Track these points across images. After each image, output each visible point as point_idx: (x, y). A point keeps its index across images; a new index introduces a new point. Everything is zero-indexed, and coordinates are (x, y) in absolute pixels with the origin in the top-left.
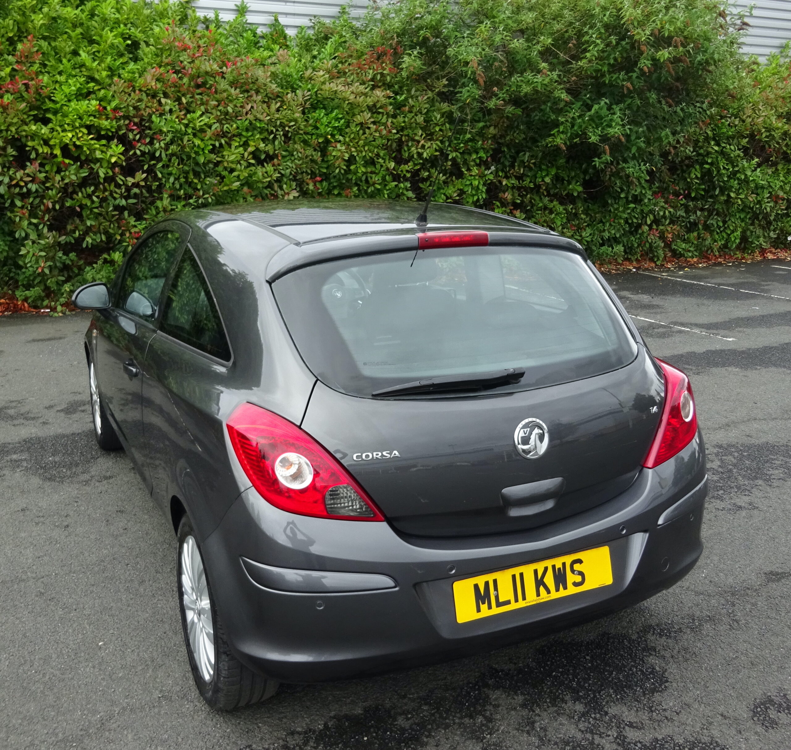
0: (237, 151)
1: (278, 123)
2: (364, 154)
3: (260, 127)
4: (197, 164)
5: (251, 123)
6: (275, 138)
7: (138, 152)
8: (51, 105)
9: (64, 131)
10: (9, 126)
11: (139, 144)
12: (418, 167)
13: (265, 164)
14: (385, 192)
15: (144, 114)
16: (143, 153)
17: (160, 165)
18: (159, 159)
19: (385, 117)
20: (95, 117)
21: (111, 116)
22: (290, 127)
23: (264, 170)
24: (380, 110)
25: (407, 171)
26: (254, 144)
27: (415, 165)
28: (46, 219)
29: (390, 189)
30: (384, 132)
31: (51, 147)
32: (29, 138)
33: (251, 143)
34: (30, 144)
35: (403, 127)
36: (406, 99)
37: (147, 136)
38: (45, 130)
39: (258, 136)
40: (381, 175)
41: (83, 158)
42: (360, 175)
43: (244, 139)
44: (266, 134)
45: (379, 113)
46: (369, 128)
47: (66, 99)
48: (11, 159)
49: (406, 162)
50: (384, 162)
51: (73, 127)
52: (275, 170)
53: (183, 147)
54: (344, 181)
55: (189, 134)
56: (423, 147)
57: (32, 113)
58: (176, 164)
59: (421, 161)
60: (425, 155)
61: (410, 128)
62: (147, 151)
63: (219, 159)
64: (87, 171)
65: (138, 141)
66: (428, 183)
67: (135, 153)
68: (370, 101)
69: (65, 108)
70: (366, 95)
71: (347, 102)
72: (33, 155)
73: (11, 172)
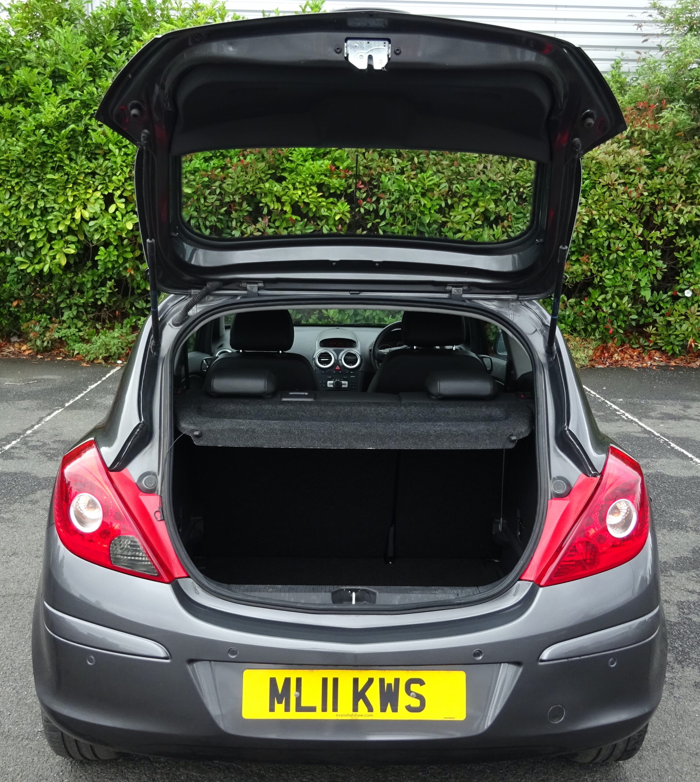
0: (465, 211)
1: (513, 183)
2: (607, 217)
3: (492, 188)
4: (422, 224)
5: (482, 183)
6: (507, 199)
7: (362, 210)
8: (288, 165)
9: (295, 188)
10: (247, 183)
11: (365, 202)
12: (673, 234)
13: (494, 226)
14: (629, 259)
15: (374, 173)
16: (367, 212)
17: (383, 223)
18: (383, 218)
19: (637, 177)
20: (326, 176)
21: (342, 174)
22: (525, 188)
23: (491, 232)
24: (632, 171)
25: (658, 238)
26: (484, 205)
27: (670, 231)
29: (635, 257)
30: (634, 194)
31: (283, 204)
32: (263, 195)
33: (481, 204)
34: (263, 200)
35: (659, 189)
36: (666, 158)
37: (374, 194)
38: (277, 188)
39: (488, 197)
40: (625, 241)
41: (311, 215)
42: (601, 240)
43: (473, 200)
44: (498, 195)
45: (631, 174)
46: (616, 190)
47: (302, 159)
48: (246, 214)
49: (659, 228)
50: (630, 227)
51: (304, 184)
52: (503, 232)
53: (408, 207)
54: (584, 247)
55: (417, 194)
56: (681, 211)
57: (270, 172)
58: (400, 223)
59: (677, 228)
60: (681, 221)
61: (668, 190)
62: (371, 209)
63: (444, 219)
64: (313, 227)
65: (364, 200)
66: (686, 253)
67: (359, 211)
68: (622, 160)
69: (300, 167)
70: (619, 154)
71: (594, 162)
72: (265, 211)
73: (243, 227)
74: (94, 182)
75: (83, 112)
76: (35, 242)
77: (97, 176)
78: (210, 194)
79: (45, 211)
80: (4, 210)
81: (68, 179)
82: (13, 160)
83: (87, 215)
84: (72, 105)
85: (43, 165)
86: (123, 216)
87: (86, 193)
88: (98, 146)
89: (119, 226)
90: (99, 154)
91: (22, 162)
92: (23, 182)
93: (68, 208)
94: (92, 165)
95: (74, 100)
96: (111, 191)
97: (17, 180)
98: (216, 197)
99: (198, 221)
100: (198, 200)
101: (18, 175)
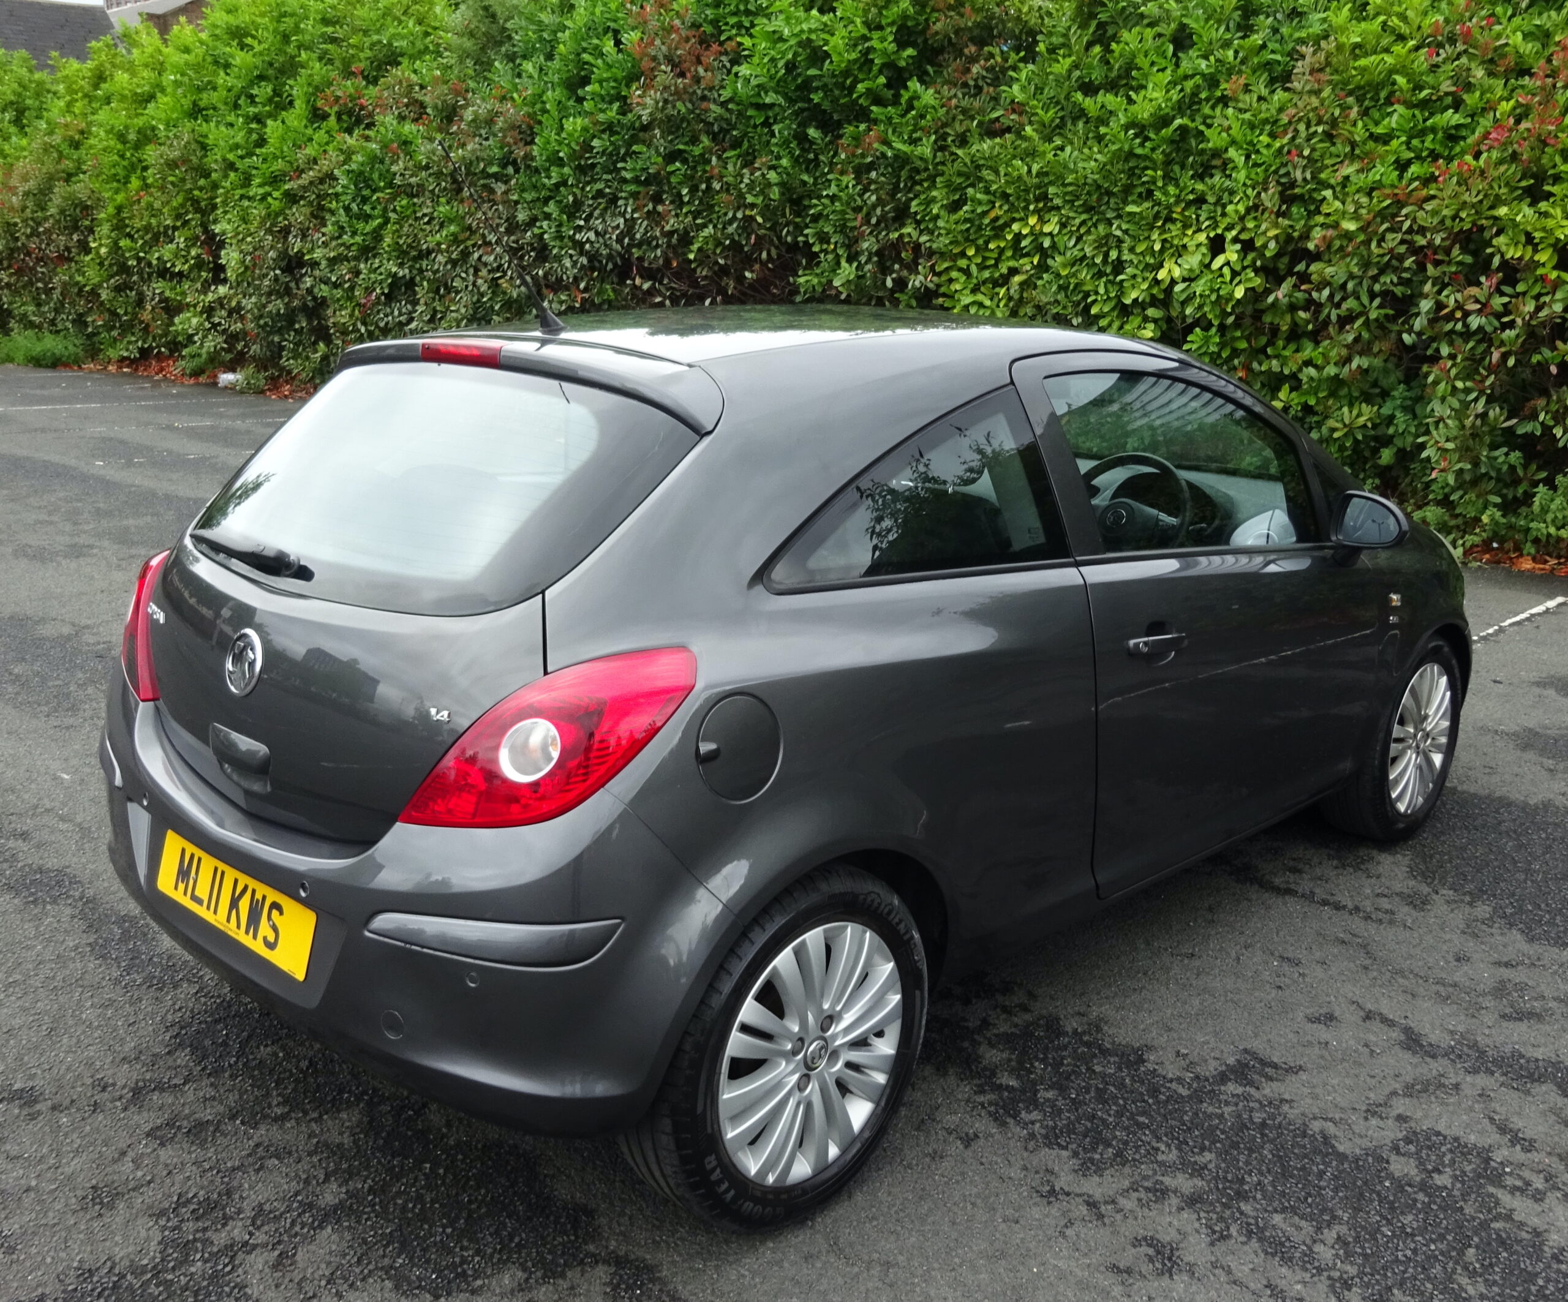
8: (1564, 167)
10: (1462, 209)
28: (1488, 383)
31: (1536, 248)
32: (1495, 230)
34: (1494, 241)
38: (1525, 214)
48: (1455, 269)
72: (1496, 261)
73: (1445, 293)
74: (1198, 216)
75: (1203, 95)
76: (1098, 317)
77: (1204, 207)
78: (1390, 230)
79: (1119, 267)
80: (1064, 266)
81: (1158, 212)
82: (1085, 184)
83: (1177, 273)
84: (1189, 85)
85: (1127, 190)
86: (1234, 274)
87: (1185, 235)
88: (1217, 153)
89: (1222, 293)
90: (1215, 167)
91: (1099, 187)
92: (1095, 218)
93: (1152, 261)
94: (1200, 187)
95: (1193, 76)
96: (1219, 231)
97: (1084, 217)
98: (1399, 236)
99: (1361, 283)
100: (1367, 243)
101: (1088, 209)
